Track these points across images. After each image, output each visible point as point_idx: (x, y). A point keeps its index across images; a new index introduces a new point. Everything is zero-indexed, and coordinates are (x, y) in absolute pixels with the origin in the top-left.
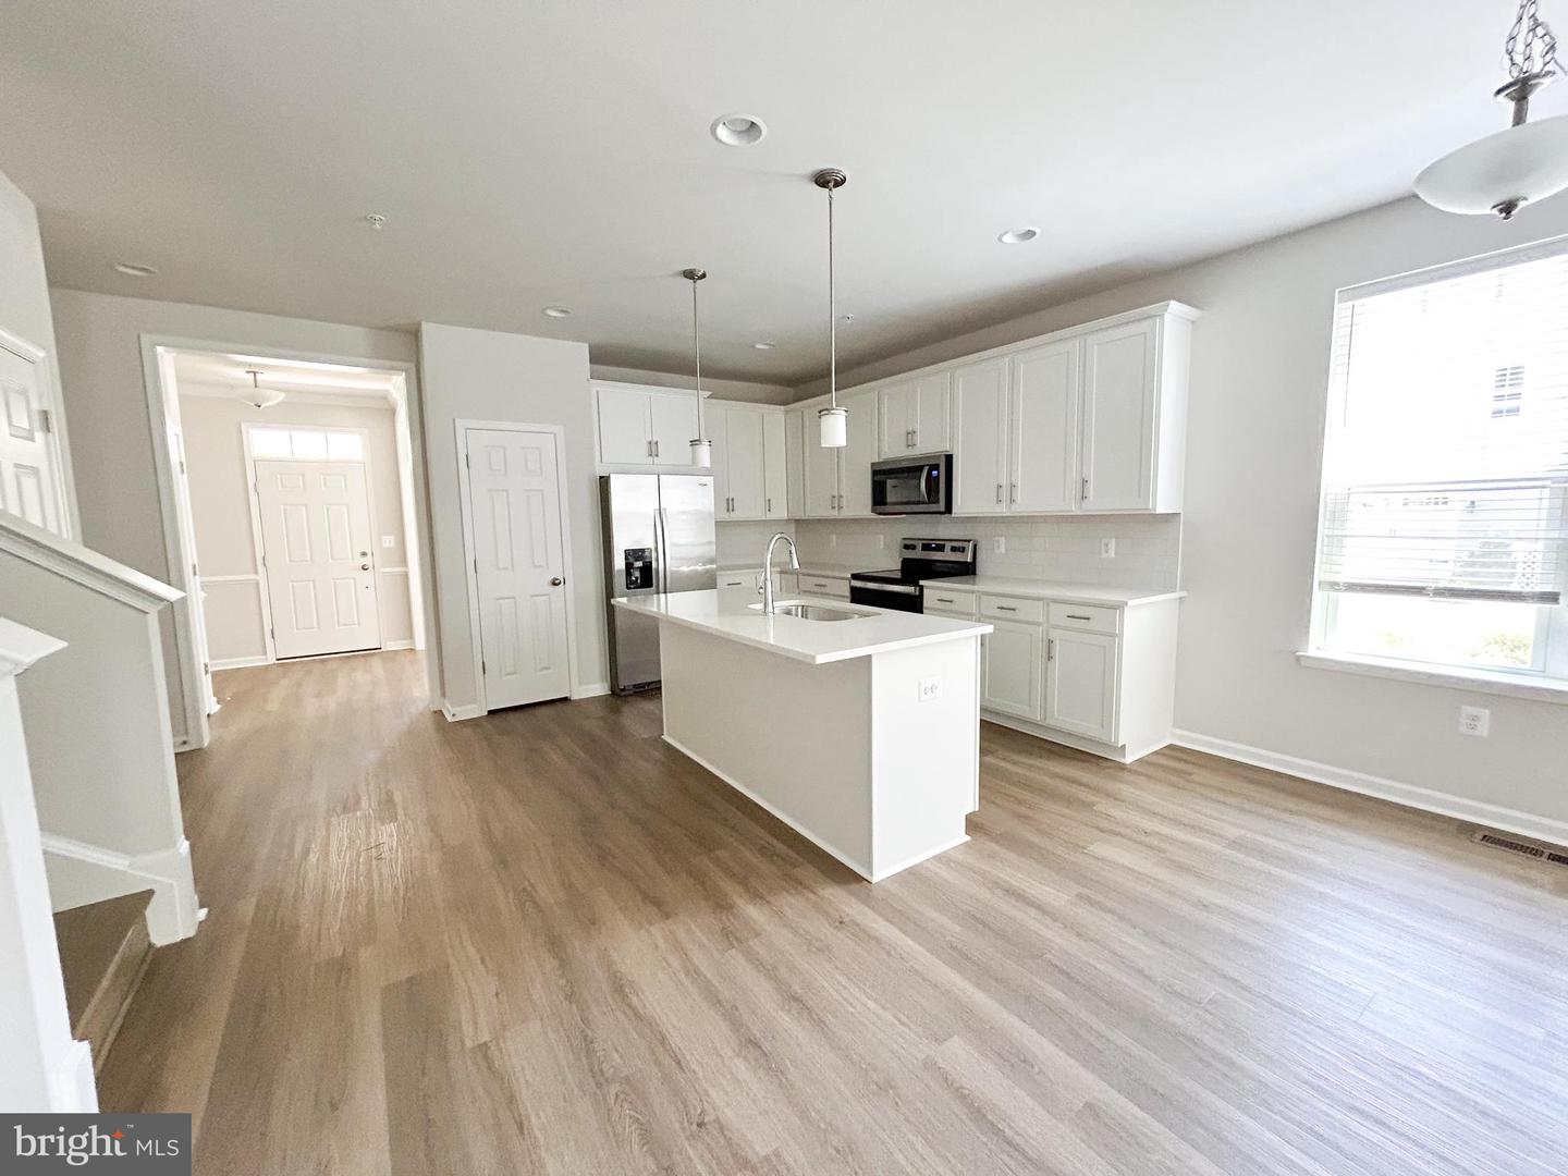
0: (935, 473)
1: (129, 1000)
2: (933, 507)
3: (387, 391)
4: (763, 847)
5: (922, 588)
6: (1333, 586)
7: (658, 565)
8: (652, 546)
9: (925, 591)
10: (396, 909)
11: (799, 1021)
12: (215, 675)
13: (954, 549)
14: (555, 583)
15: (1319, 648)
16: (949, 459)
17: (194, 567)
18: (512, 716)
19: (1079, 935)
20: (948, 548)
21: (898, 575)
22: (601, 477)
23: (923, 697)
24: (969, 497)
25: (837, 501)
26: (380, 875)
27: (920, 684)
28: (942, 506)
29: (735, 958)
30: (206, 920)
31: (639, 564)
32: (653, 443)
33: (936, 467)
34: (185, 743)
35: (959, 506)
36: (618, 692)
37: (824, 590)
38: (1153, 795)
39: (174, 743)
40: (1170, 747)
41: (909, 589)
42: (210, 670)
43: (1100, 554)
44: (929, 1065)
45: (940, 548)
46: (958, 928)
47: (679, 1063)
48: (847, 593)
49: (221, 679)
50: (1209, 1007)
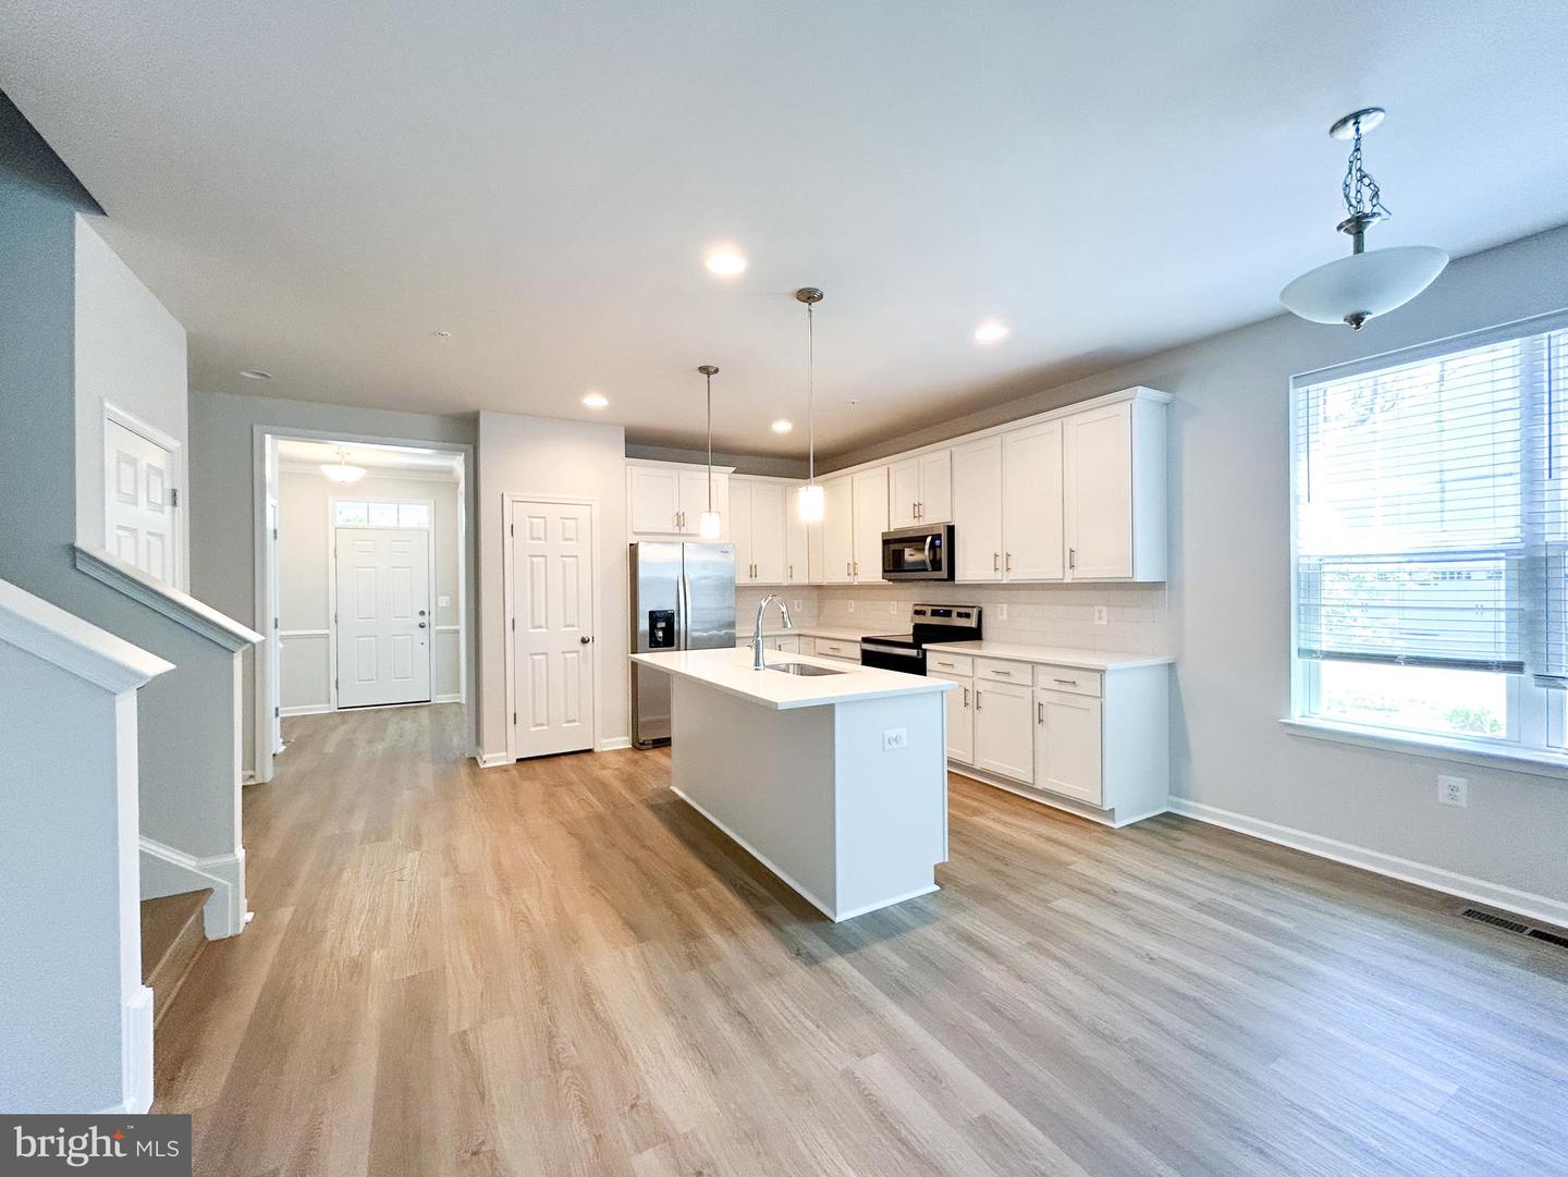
0: (937, 542)
1: (183, 979)
2: (936, 575)
3: (452, 467)
4: (742, 887)
5: (925, 651)
6: (1310, 653)
7: (680, 625)
8: (674, 608)
9: (928, 653)
10: (409, 922)
11: (739, 1032)
12: (284, 720)
13: (960, 615)
14: (584, 641)
15: (1303, 716)
16: (951, 530)
17: (276, 620)
18: (537, 765)
19: (1020, 978)
20: (954, 614)
21: (910, 640)
22: (631, 545)
23: (887, 746)
24: (971, 566)
25: (853, 569)
26: (400, 894)
27: (883, 736)
28: (944, 573)
29: (694, 977)
30: (252, 922)
31: (663, 625)
32: (681, 514)
33: (938, 537)
34: (252, 777)
35: (961, 575)
36: (637, 745)
37: (836, 653)
38: (1131, 858)
39: (244, 776)
40: (1167, 815)
41: (913, 652)
42: (281, 715)
43: (1093, 620)
44: (848, 1075)
45: (948, 614)
46: (905, 964)
47: (625, 1058)
48: (859, 655)
49: (288, 724)
50: (1126, 1046)
